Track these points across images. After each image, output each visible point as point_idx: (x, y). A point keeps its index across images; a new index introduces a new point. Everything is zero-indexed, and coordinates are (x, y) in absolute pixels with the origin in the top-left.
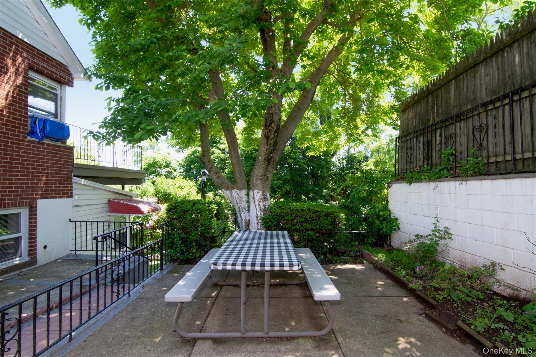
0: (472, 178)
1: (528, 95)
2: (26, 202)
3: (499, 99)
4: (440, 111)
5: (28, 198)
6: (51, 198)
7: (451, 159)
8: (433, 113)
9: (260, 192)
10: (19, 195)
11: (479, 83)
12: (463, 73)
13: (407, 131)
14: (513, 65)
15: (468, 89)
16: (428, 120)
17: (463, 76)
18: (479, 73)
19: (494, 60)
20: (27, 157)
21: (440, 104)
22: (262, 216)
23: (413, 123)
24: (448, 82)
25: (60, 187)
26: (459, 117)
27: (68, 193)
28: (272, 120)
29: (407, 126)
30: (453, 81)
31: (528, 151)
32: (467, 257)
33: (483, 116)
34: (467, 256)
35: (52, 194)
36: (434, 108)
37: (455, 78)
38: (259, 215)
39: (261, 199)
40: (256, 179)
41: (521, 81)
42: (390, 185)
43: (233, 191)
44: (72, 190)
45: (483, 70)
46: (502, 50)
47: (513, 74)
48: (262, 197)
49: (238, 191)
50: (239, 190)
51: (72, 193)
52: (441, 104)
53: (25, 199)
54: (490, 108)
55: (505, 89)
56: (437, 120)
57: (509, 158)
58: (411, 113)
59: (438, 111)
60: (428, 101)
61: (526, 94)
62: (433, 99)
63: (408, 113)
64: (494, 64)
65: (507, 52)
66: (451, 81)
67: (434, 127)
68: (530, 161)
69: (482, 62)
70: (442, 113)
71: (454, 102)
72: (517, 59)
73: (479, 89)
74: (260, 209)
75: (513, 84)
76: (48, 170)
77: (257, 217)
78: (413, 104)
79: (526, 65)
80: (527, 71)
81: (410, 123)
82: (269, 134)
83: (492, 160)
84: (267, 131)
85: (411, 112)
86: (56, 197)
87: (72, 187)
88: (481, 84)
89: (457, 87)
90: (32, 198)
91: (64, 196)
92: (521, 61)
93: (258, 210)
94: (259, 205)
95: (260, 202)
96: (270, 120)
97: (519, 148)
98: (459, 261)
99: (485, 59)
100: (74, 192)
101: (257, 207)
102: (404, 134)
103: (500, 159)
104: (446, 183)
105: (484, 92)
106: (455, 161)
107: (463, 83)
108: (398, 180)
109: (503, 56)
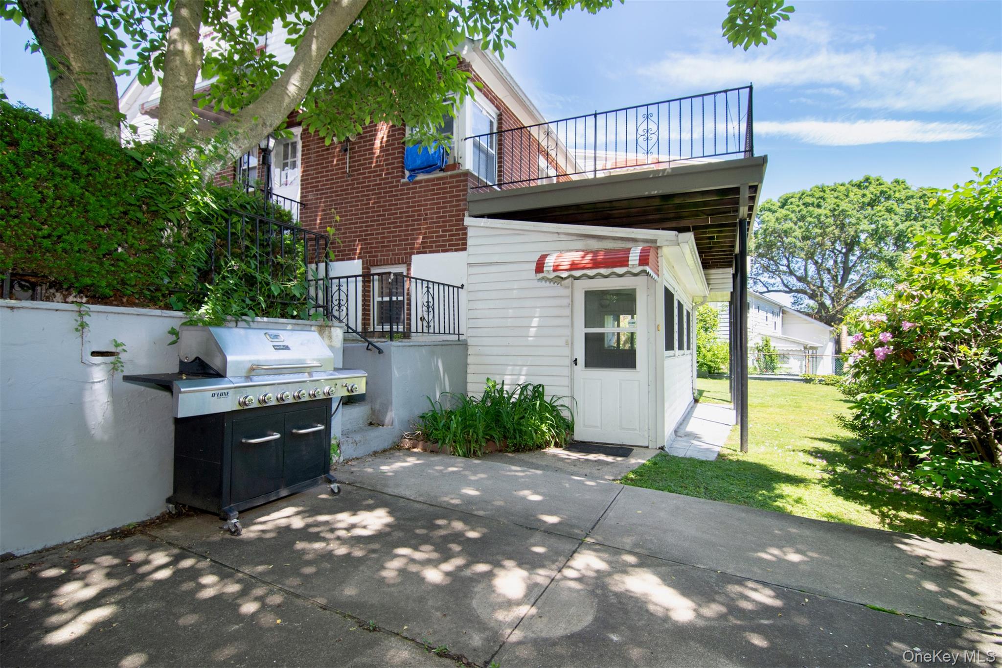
2: (399, 258)
5: (401, 254)
6: (430, 252)
10: (392, 250)
20: (401, 204)
25: (445, 236)
27: (458, 245)
35: (432, 247)
44: (465, 239)
51: (465, 244)
53: (397, 254)
76: (426, 214)
86: (438, 252)
87: (466, 234)
90: (405, 254)
91: (452, 249)
100: (470, 242)
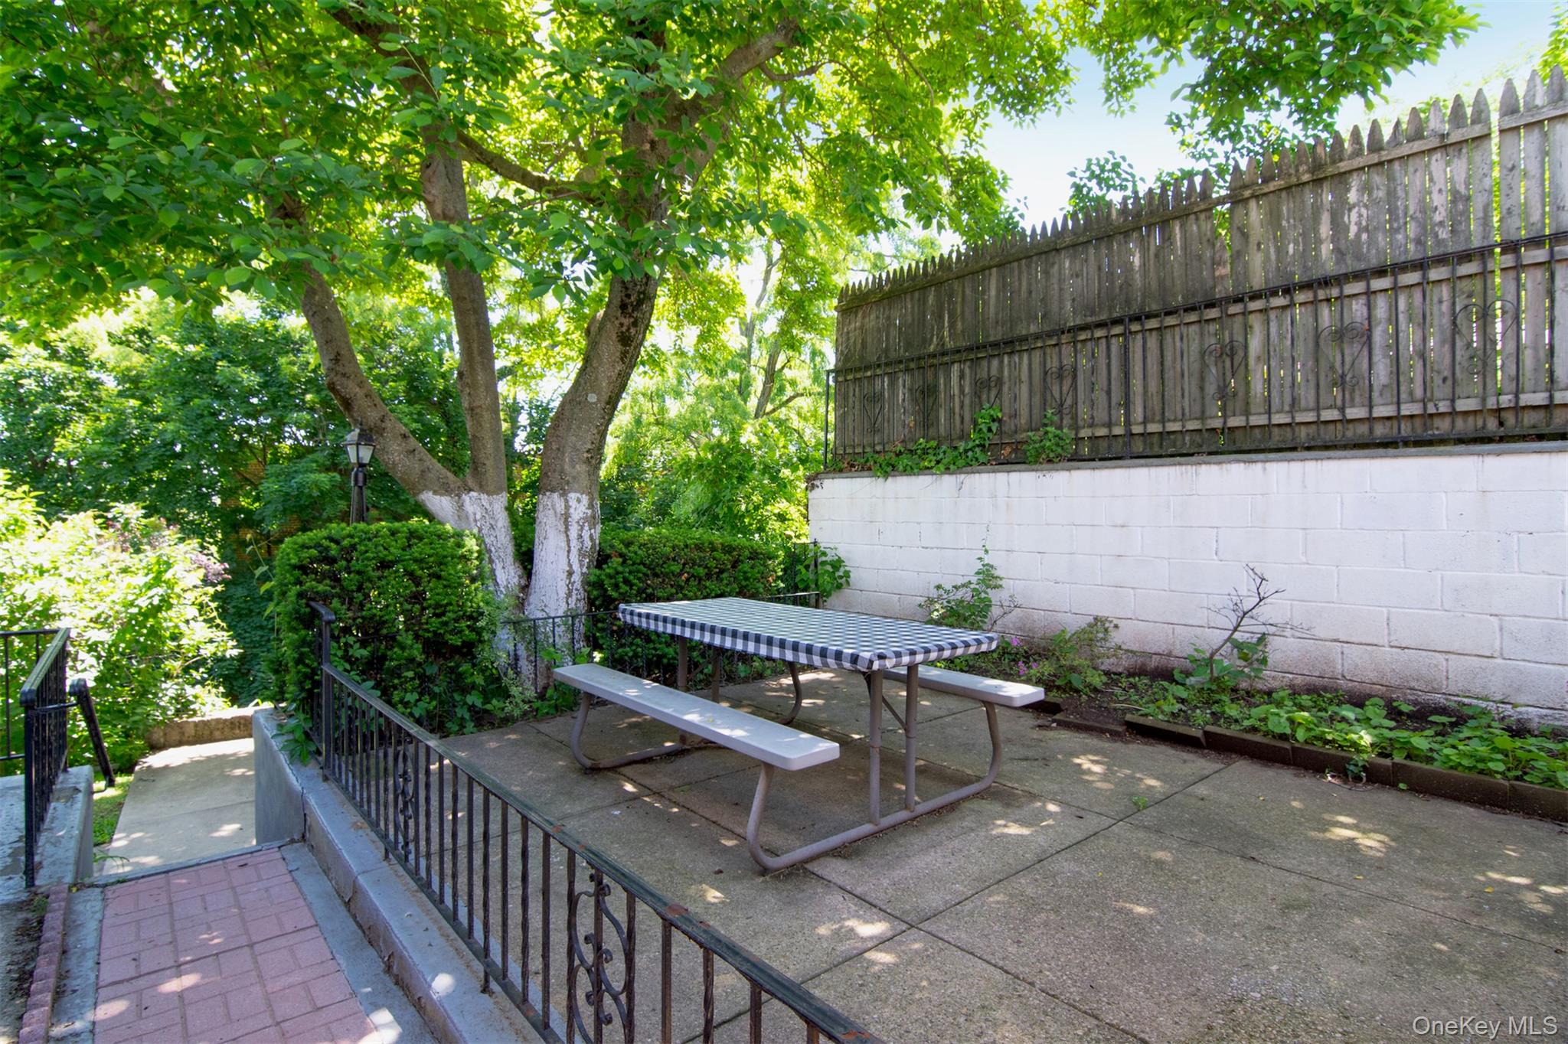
0: (1051, 466)
1: (1156, 326)
3: (1100, 325)
4: (959, 326)
7: (994, 429)
8: (941, 328)
9: (585, 499)
11: (1056, 286)
12: (1019, 260)
13: (862, 357)
14: (1128, 268)
15: (1030, 292)
16: (925, 342)
17: (1020, 266)
18: (1056, 267)
19: (1092, 251)
21: (959, 311)
22: (585, 570)
23: (880, 341)
24: (983, 270)
26: (1010, 345)
28: (643, 293)
29: (859, 346)
30: (994, 270)
31: (1153, 421)
32: (1036, 617)
33: (1067, 350)
34: (1036, 615)
36: (941, 317)
37: (999, 266)
38: (576, 567)
39: (586, 519)
40: (572, 460)
41: (1143, 302)
42: (817, 482)
43: (466, 498)
45: (1067, 264)
46: (1109, 236)
47: (1128, 283)
48: (589, 512)
49: (484, 496)
50: (489, 493)
52: (963, 312)
54: (1082, 337)
55: (1111, 308)
56: (950, 344)
57: (1118, 430)
58: (872, 319)
59: (952, 325)
60: (923, 301)
61: (1153, 324)
62: (938, 298)
63: (864, 317)
64: (1092, 258)
65: (1119, 244)
66: (990, 268)
67: (943, 358)
68: (1155, 439)
69: (1067, 248)
70: (963, 331)
71: (997, 314)
72: (1136, 260)
73: (1056, 297)
74: (580, 550)
75: (1128, 302)
77: (570, 573)
78: (881, 300)
79: (1152, 274)
80: (1154, 285)
81: (869, 340)
82: (633, 331)
83: (1085, 433)
84: (626, 321)
85: (873, 316)
88: (1061, 290)
89: (1003, 286)
92: (1144, 264)
93: (574, 552)
94: (581, 536)
95: (582, 529)
96: (640, 293)
97: (1138, 414)
98: (1020, 628)
99: (1074, 246)
101: (574, 543)
102: (849, 365)
103: (1102, 432)
104: (985, 476)
105: (1068, 306)
106: (1000, 432)
107: (1020, 279)
108: (841, 471)
109: (1110, 248)
